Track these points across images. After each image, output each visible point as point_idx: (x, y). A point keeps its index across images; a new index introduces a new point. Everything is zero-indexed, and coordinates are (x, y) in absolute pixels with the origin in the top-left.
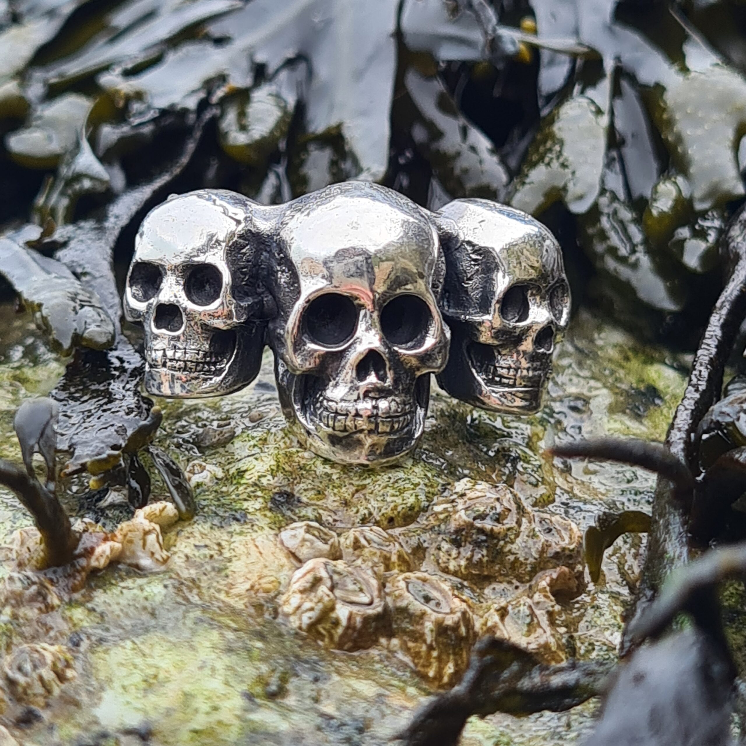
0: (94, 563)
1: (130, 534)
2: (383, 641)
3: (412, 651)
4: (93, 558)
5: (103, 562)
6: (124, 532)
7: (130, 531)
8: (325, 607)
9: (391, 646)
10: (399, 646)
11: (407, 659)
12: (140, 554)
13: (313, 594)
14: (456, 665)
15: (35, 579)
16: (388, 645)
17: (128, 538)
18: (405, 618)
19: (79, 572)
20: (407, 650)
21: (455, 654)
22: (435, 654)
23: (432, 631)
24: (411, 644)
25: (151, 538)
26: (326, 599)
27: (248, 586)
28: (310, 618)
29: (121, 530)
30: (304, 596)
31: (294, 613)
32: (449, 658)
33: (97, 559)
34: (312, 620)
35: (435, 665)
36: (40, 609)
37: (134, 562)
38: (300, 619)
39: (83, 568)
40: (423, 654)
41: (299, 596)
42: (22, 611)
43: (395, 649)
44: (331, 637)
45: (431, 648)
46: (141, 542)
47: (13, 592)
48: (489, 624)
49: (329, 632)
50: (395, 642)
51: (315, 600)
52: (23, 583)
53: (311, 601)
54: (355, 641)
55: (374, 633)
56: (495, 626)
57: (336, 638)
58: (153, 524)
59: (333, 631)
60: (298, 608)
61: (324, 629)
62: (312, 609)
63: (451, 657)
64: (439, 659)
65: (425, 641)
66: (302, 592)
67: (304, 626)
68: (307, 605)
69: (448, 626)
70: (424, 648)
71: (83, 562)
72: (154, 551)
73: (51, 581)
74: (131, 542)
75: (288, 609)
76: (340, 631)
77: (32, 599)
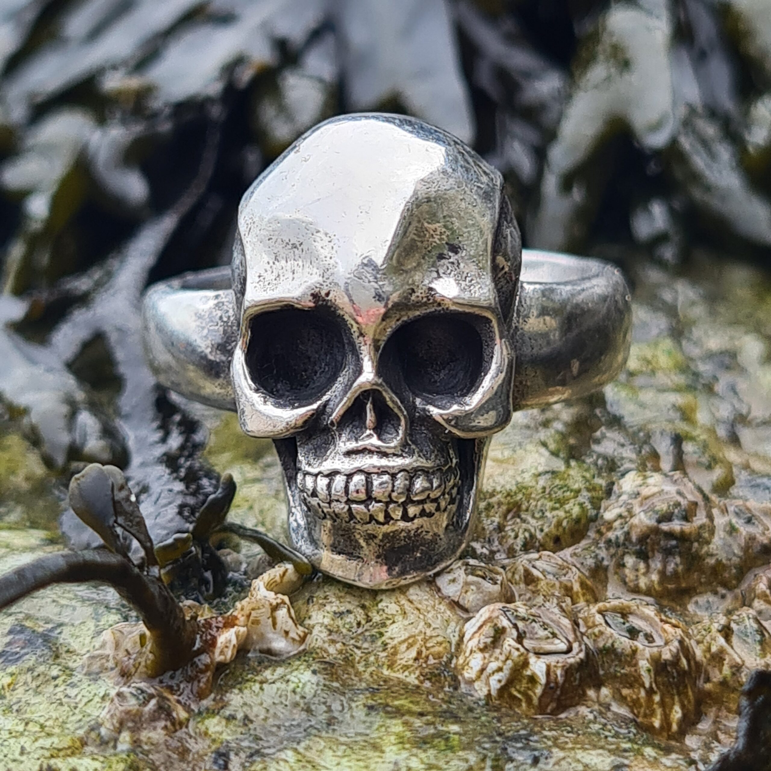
0: (218, 658)
1: (254, 614)
2: (591, 693)
3: (629, 699)
4: (217, 651)
5: (229, 654)
6: (246, 612)
7: (253, 609)
8: (516, 664)
9: (602, 699)
10: (610, 696)
11: (623, 711)
12: (270, 635)
13: (498, 651)
14: (683, 707)
15: (152, 691)
16: (598, 697)
17: (251, 618)
18: (612, 661)
19: (203, 672)
20: (622, 700)
21: (679, 694)
22: (657, 698)
23: (649, 671)
24: (625, 692)
25: (282, 613)
26: (516, 654)
27: (413, 653)
28: (500, 681)
29: (242, 609)
30: (487, 655)
31: (478, 677)
32: (673, 699)
33: (222, 653)
34: (503, 683)
35: (659, 711)
36: (165, 728)
37: (265, 647)
38: (488, 684)
39: (207, 666)
40: (642, 701)
41: (479, 656)
42: (144, 735)
43: (608, 700)
44: (529, 700)
45: (650, 692)
46: (270, 621)
47: (128, 712)
48: (714, 649)
49: (525, 694)
50: (605, 691)
51: (502, 658)
52: (138, 699)
53: (497, 659)
54: (559, 700)
55: (579, 685)
56: (722, 651)
57: (535, 701)
58: (280, 596)
59: (530, 693)
60: (482, 670)
61: (519, 692)
62: (500, 669)
63: (676, 698)
64: (662, 704)
65: (643, 685)
66: (482, 650)
67: (494, 693)
68: (494, 665)
69: (665, 660)
70: (643, 693)
71: (205, 659)
72: (287, 629)
73: (171, 689)
74: (256, 622)
75: (469, 674)
76: (539, 690)
77: (154, 718)
